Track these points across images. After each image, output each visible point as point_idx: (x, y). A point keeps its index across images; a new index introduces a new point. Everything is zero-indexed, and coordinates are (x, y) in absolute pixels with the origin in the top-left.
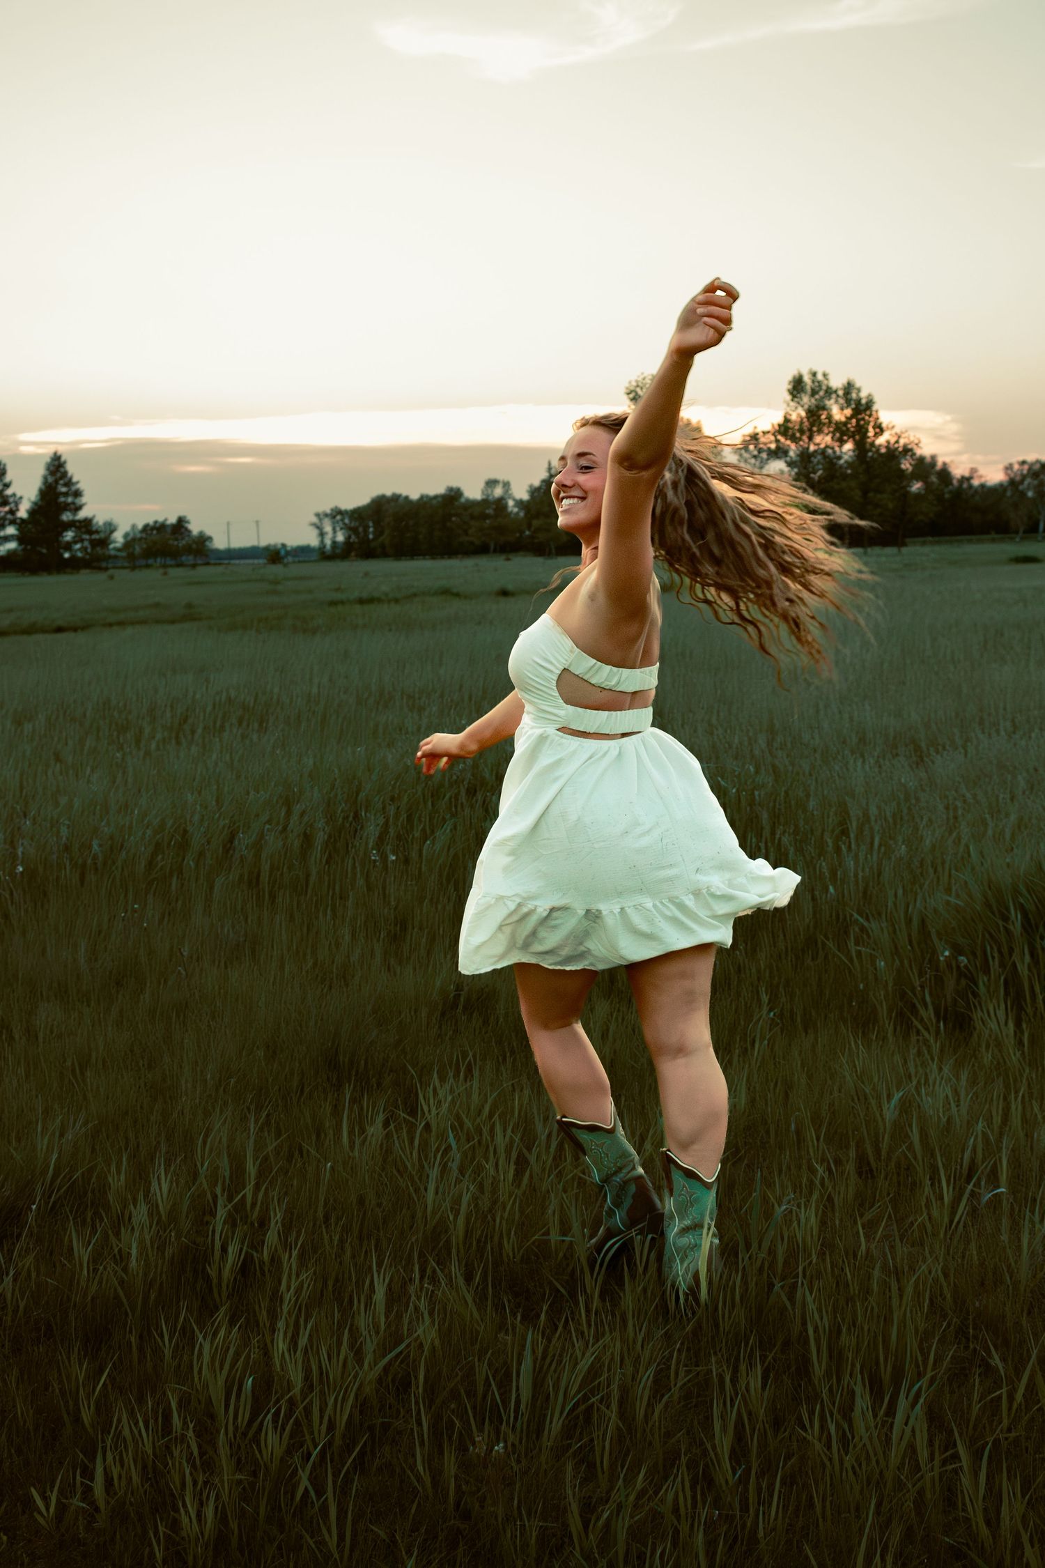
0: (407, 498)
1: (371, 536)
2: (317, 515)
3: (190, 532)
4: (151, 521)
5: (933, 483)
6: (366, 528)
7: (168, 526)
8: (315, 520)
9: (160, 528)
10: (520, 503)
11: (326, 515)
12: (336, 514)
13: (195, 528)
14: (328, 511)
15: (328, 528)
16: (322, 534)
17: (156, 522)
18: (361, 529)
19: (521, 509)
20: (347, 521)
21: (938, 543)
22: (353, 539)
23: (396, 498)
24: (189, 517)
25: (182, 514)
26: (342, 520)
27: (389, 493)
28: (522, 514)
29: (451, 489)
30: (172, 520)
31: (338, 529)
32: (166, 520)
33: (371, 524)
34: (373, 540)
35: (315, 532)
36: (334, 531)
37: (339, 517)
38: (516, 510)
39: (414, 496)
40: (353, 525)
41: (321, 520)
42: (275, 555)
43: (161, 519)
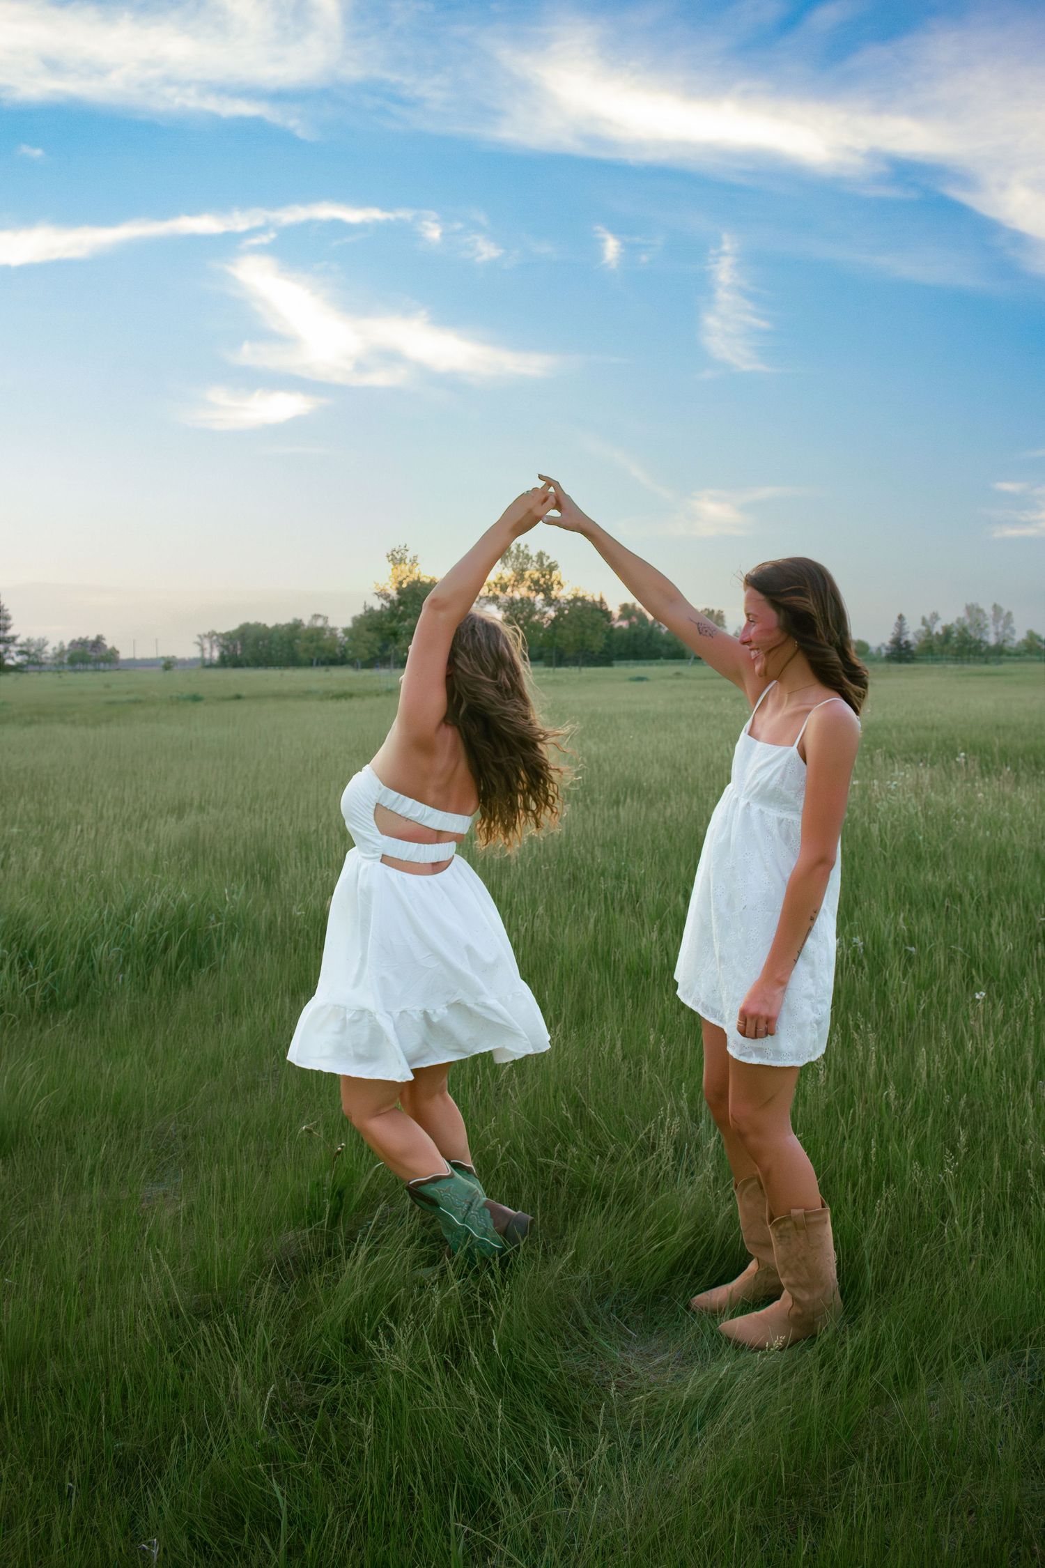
0: (265, 625)
1: (239, 652)
2: (199, 636)
3: (105, 646)
4: (77, 638)
5: (634, 623)
6: (235, 647)
7: (89, 642)
8: (198, 640)
9: (83, 643)
10: (346, 631)
11: (205, 636)
12: (211, 635)
13: (109, 643)
14: (207, 633)
15: (207, 645)
16: (203, 650)
17: (80, 638)
18: (231, 647)
19: (346, 636)
20: (221, 640)
21: (637, 665)
22: (226, 653)
23: (257, 625)
24: (105, 636)
25: (100, 633)
26: (217, 640)
27: (252, 621)
28: (346, 639)
29: (295, 620)
30: (92, 637)
31: (214, 646)
32: (87, 637)
33: (238, 643)
34: (241, 654)
35: (198, 648)
36: (212, 647)
37: (215, 638)
38: (342, 635)
39: (270, 624)
40: (225, 643)
41: (201, 639)
42: (169, 664)
43: (84, 637)
